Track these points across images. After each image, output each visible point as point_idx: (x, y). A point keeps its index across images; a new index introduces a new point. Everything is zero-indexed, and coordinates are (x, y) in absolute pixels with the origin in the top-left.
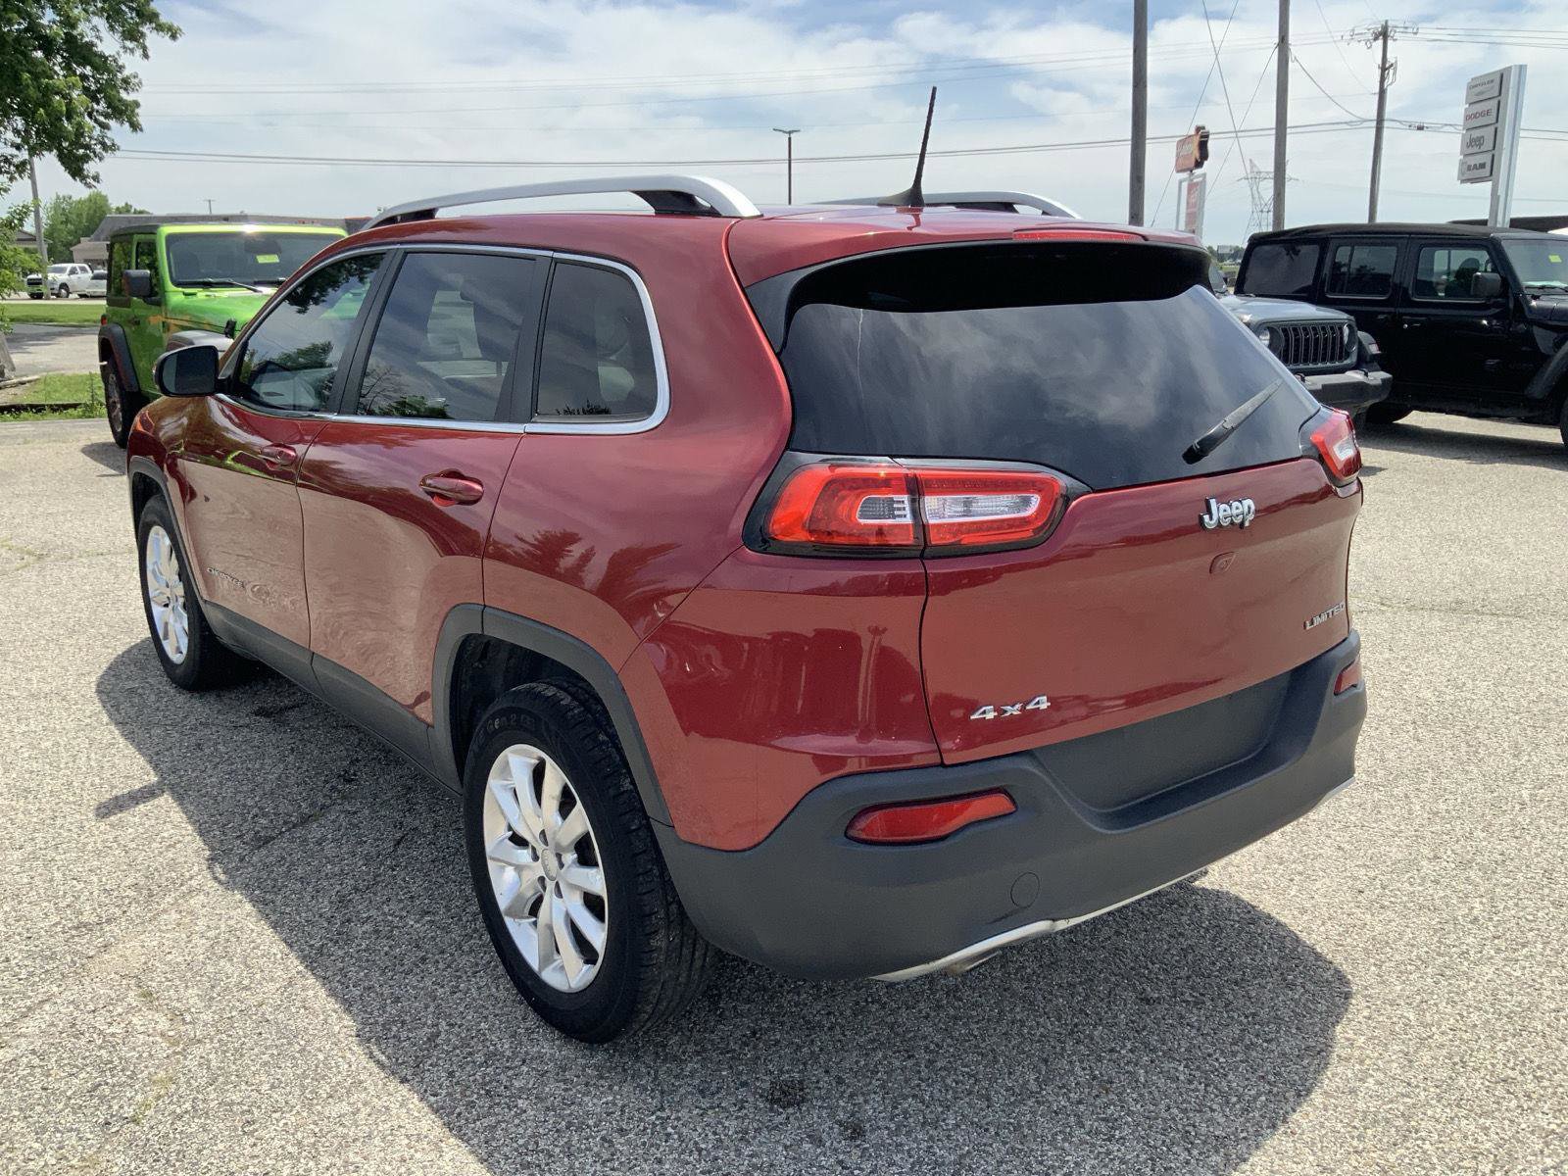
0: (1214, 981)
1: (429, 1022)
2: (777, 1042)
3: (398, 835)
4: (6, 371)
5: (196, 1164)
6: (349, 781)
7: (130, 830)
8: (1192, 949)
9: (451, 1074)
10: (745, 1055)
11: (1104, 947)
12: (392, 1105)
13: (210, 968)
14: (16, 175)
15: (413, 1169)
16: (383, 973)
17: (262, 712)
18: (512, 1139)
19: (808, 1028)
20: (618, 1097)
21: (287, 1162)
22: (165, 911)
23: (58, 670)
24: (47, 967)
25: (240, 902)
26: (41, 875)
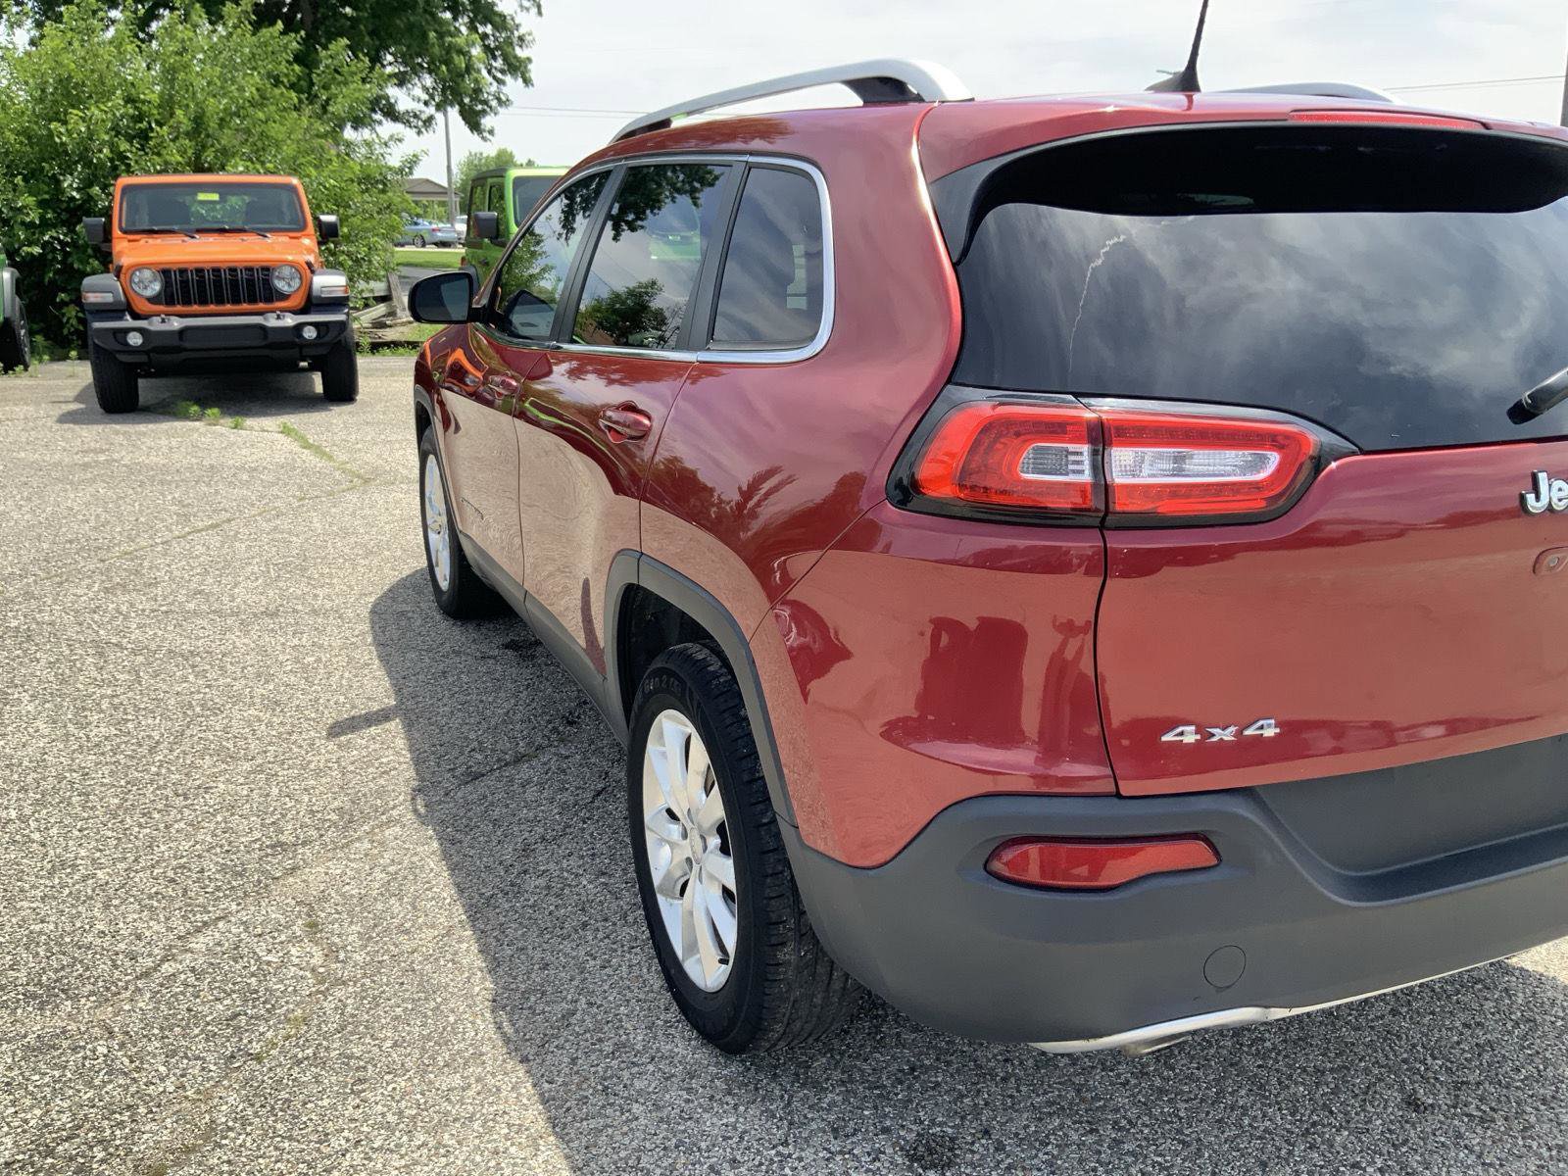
0: (1514, 1094)
1: (570, 997)
2: (938, 1084)
3: (600, 786)
4: (398, 311)
5: (297, 1117)
6: (571, 723)
7: (355, 752)
8: (1491, 1047)
9: (574, 1061)
10: (897, 1094)
11: (1372, 1028)
12: (504, 1087)
13: (380, 906)
14: (423, 130)
15: (503, 1165)
16: (541, 935)
17: (511, 646)
18: (614, 1148)
19: (976, 1075)
20: (741, 1120)
21: (382, 1132)
22: (359, 839)
23: (345, 588)
24: (234, 883)
25: (431, 838)
26: (260, 788)
